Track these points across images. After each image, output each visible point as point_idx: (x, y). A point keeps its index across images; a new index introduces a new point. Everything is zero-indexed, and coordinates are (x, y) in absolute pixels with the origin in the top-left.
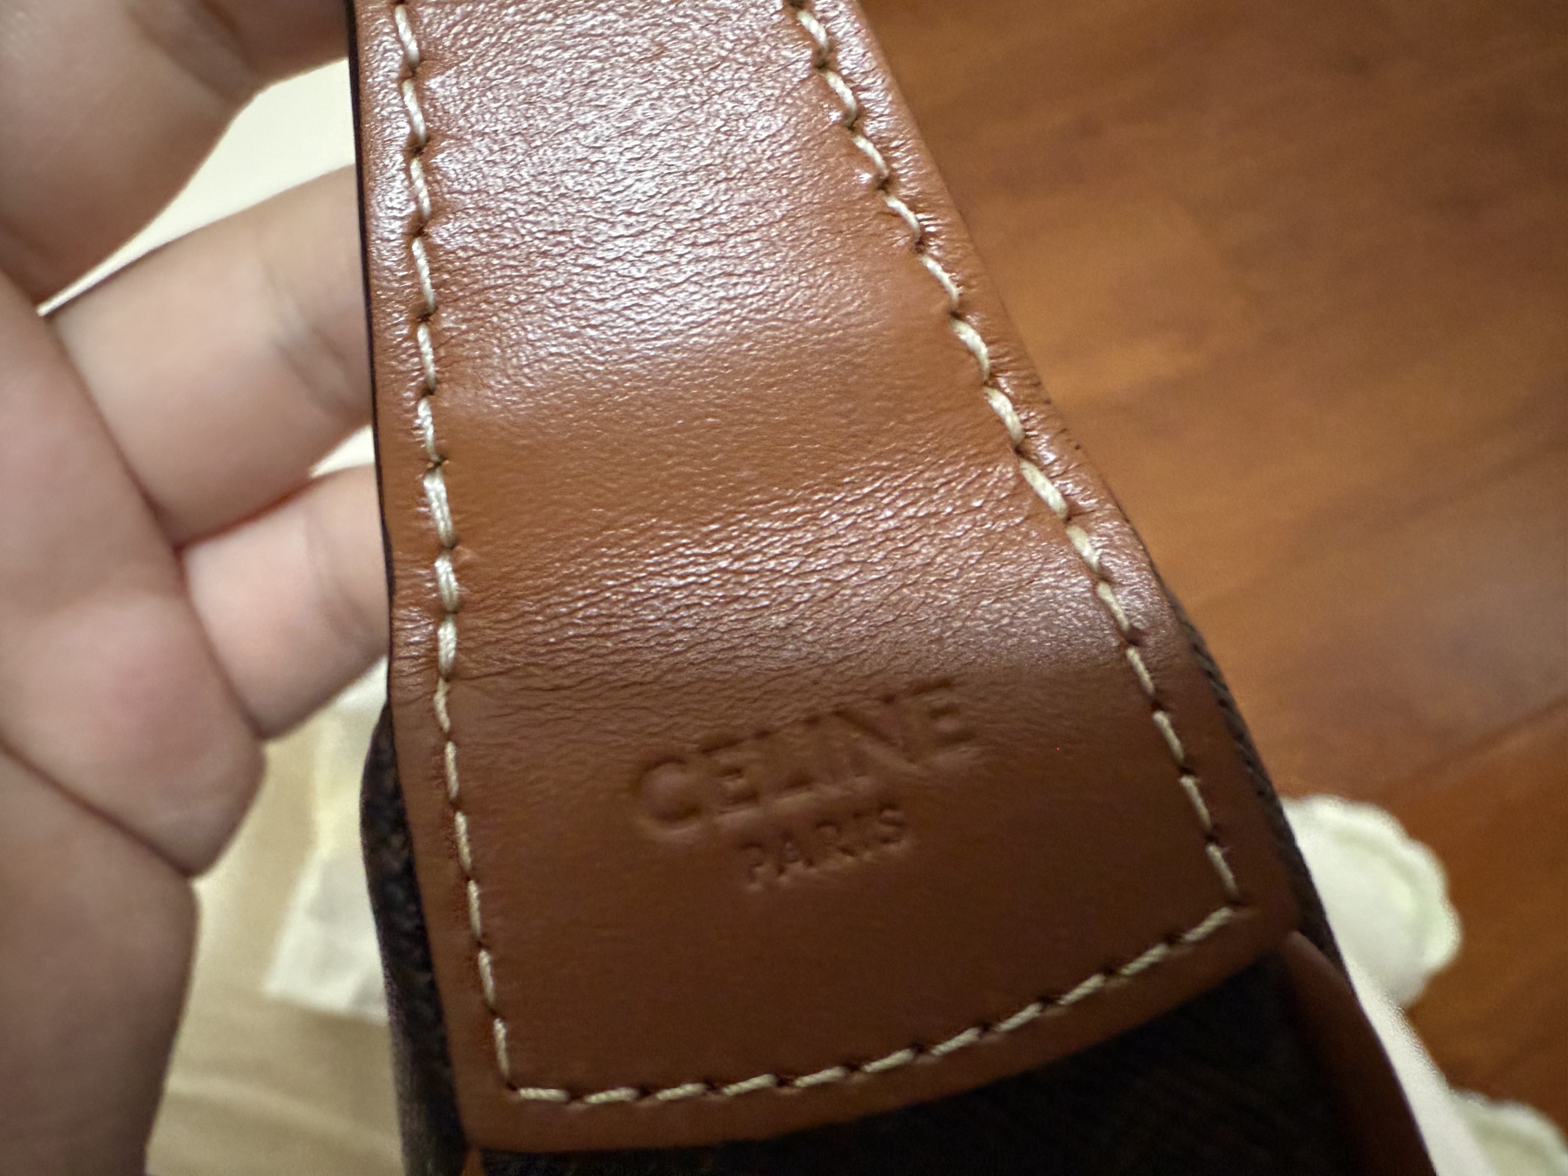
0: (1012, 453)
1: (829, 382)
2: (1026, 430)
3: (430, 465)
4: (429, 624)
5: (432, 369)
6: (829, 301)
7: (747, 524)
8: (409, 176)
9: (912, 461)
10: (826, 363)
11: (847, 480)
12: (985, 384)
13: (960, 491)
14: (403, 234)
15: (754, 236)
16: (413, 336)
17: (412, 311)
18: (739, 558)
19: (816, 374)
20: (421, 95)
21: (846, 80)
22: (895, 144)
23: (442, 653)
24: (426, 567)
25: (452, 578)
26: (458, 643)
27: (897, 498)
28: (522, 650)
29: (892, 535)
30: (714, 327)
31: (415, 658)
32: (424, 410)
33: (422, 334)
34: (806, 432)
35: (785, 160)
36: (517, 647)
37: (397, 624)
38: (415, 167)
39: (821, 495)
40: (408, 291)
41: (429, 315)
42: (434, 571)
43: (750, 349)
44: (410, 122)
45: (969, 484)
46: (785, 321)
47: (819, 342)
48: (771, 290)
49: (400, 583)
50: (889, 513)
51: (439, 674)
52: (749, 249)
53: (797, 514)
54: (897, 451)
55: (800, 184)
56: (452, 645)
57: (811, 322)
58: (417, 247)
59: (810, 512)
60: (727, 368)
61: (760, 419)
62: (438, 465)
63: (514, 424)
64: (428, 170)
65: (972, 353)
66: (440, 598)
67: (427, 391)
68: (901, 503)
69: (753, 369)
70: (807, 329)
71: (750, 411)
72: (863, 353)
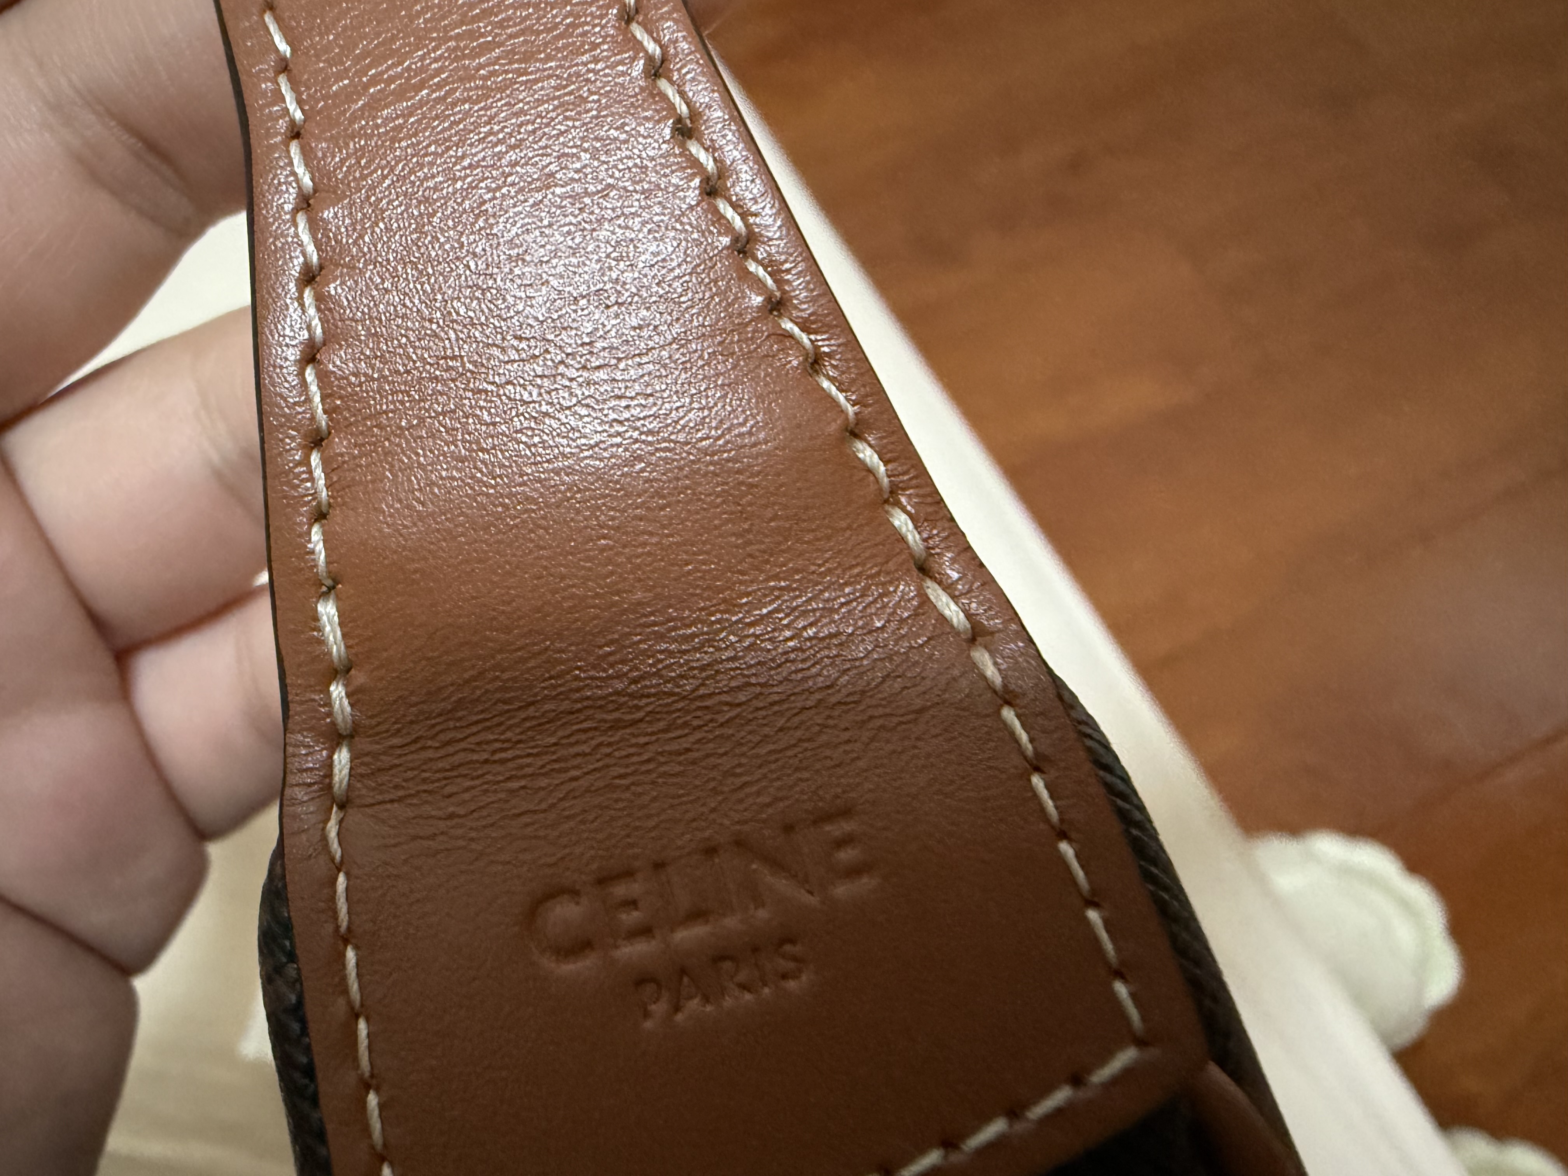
0: (915, 572)
1: (724, 502)
2: (928, 548)
3: (324, 589)
4: (322, 749)
5: (324, 494)
6: (721, 422)
7: (644, 646)
8: (302, 305)
9: (809, 581)
10: (718, 485)
11: (744, 600)
12: (886, 501)
13: (860, 611)
14: (295, 361)
15: (645, 359)
16: (306, 462)
17: (305, 437)
18: (635, 681)
19: (710, 495)
20: (314, 226)
21: (735, 206)
22: (787, 266)
23: (336, 779)
24: (321, 692)
25: (346, 702)
26: (351, 769)
27: (797, 618)
28: (416, 776)
29: (792, 656)
30: (605, 450)
31: (310, 785)
32: (316, 534)
33: (315, 459)
34: (701, 552)
35: (676, 284)
36: (410, 774)
37: (290, 750)
38: (308, 295)
39: (719, 616)
40: (300, 417)
41: (322, 440)
42: (328, 694)
43: (643, 470)
44: (304, 253)
45: (869, 605)
46: (675, 442)
47: (711, 463)
48: (663, 412)
49: (294, 708)
50: (788, 634)
51: (333, 800)
52: (640, 372)
53: (694, 635)
54: (797, 571)
55: (692, 307)
56: (346, 771)
57: (704, 443)
58: (310, 374)
59: (707, 633)
60: (618, 490)
61: (654, 540)
62: (331, 589)
63: (404, 548)
64: (320, 298)
65: (870, 471)
66: (333, 724)
67: (320, 516)
68: (801, 624)
69: (645, 491)
70: (698, 449)
71: (644, 532)
72: (759, 473)
